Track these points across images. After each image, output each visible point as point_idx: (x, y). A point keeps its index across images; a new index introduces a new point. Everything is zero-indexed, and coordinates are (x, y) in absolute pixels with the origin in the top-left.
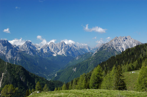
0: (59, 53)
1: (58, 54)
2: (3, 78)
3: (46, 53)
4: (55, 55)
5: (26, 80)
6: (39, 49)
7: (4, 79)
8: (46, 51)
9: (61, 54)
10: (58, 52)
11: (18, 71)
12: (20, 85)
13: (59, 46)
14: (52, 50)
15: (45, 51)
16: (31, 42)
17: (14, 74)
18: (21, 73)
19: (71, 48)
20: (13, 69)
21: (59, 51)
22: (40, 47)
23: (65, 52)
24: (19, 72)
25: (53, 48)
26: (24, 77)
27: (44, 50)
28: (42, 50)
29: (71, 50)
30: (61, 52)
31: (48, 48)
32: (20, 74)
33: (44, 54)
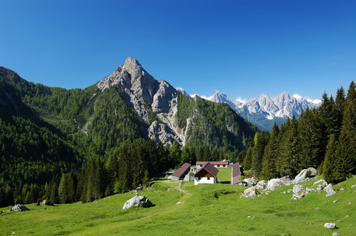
0: (278, 115)
1: (276, 115)
2: (191, 128)
3: (253, 113)
4: (270, 118)
5: (240, 133)
6: (240, 107)
7: (191, 130)
8: (254, 111)
9: (282, 116)
10: (276, 112)
11: (222, 113)
12: (229, 143)
13: (278, 101)
14: (265, 109)
15: (252, 110)
16: (225, 95)
17: (213, 119)
18: (229, 117)
19: (300, 105)
20: (210, 108)
21: (278, 110)
22: (241, 104)
23: (290, 111)
24: (224, 116)
25: (267, 104)
26: (235, 127)
27: (249, 108)
28: (246, 108)
29: (301, 107)
30: (283, 112)
31: (257, 103)
32: (226, 119)
33: (250, 115)
